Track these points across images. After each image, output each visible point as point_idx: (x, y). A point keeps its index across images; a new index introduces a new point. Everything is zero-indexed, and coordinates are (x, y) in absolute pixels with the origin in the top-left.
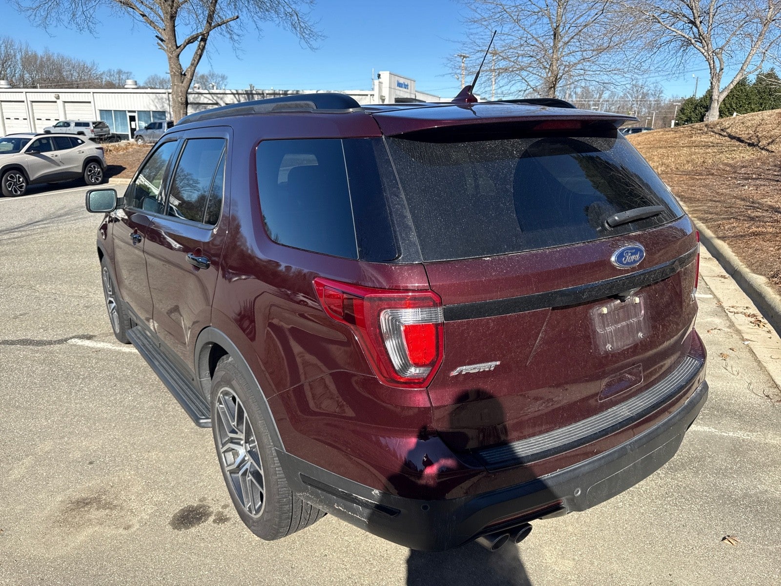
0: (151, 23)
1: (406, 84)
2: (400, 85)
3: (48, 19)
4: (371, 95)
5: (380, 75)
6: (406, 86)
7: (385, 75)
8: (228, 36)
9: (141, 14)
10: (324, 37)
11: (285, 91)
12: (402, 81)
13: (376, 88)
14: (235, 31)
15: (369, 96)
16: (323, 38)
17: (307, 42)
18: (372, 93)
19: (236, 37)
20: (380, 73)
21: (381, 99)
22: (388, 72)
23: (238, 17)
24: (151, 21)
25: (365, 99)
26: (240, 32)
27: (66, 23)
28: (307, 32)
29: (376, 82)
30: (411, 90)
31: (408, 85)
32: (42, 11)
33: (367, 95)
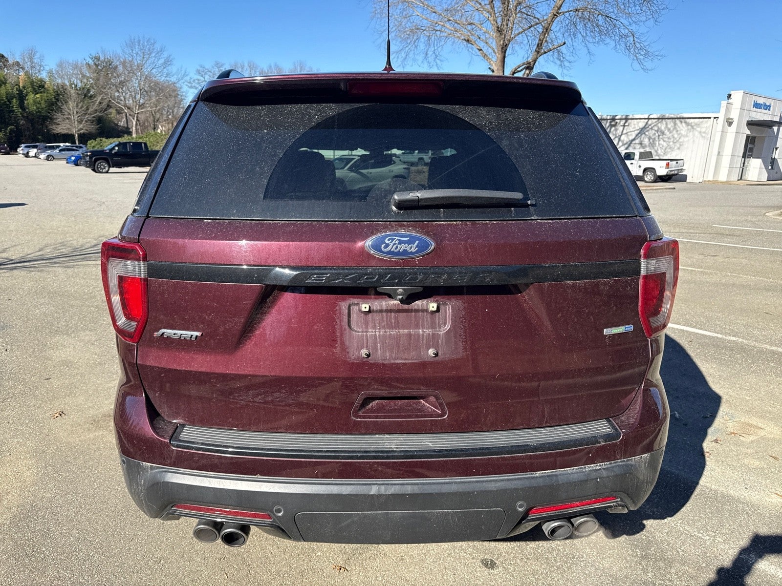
0: (485, 56)
1: (768, 104)
2: (757, 105)
3: (406, 60)
4: (715, 118)
5: (730, 95)
6: (767, 107)
7: (737, 96)
8: (558, 62)
9: (478, 49)
10: (661, 56)
11: (613, 116)
12: (761, 101)
13: (723, 110)
14: (567, 58)
15: (712, 119)
16: (659, 58)
17: (640, 63)
18: (716, 115)
19: (567, 64)
20: (732, 93)
21: (727, 122)
22: (743, 91)
23: (564, 43)
24: (485, 54)
25: (707, 122)
26: (572, 59)
27: (419, 62)
28: (642, 53)
29: (724, 103)
30: (774, 111)
31: (770, 106)
32: (403, 53)
33: (710, 118)
